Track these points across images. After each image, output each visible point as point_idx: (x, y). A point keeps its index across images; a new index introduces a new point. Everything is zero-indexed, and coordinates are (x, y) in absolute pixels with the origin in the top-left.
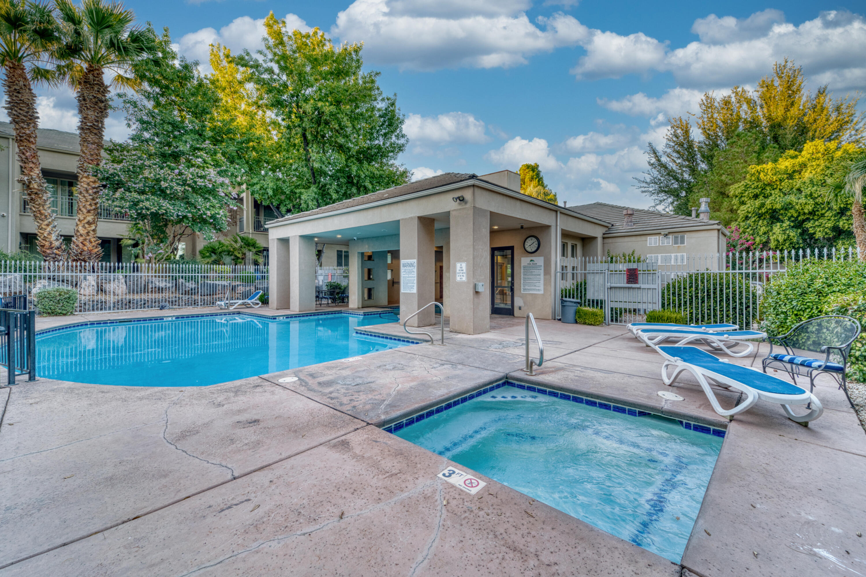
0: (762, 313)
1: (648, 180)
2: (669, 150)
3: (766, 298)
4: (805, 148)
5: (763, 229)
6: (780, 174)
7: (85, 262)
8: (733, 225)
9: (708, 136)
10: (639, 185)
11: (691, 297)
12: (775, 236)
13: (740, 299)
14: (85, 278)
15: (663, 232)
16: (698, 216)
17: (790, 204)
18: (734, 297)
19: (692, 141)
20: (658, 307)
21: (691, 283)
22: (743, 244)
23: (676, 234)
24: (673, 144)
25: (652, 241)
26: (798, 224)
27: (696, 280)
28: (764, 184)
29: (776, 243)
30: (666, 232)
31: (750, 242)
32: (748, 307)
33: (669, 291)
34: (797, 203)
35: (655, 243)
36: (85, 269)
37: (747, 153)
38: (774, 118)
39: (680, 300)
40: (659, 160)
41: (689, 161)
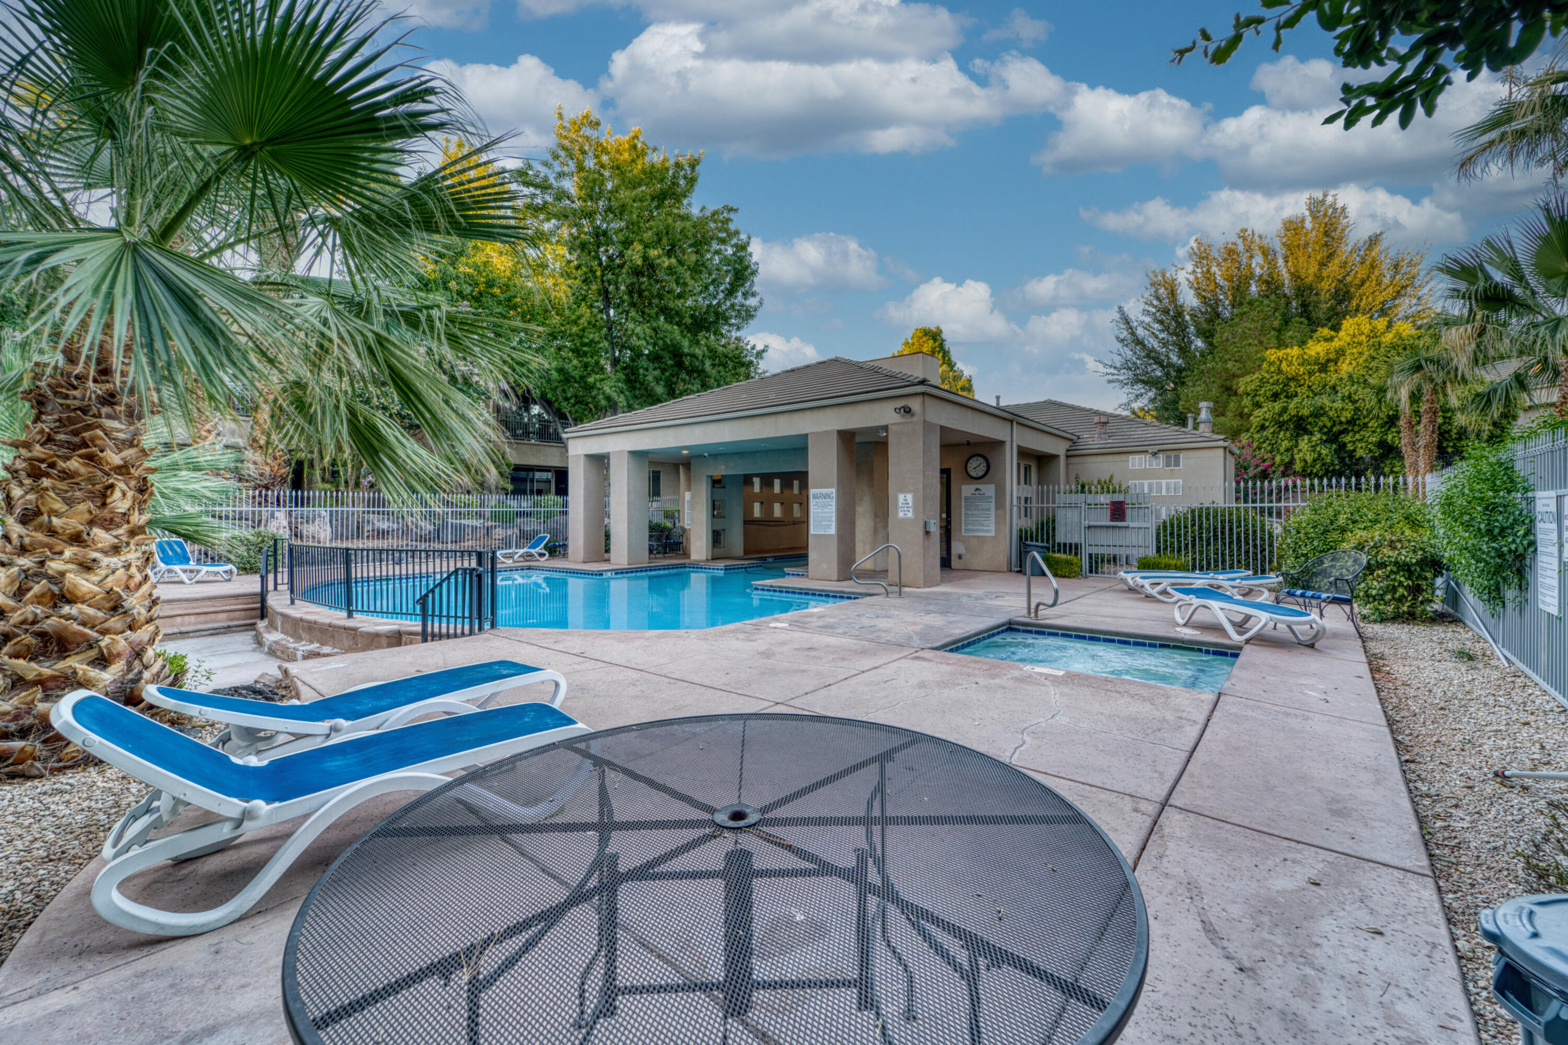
0: (1281, 557)
1: (1118, 365)
2: (1148, 319)
3: (1285, 539)
4: (1343, 327)
5: (1285, 444)
6: (1309, 364)
7: (267, 489)
8: (1244, 438)
9: (1204, 300)
10: (1105, 370)
11: (1194, 538)
12: (1301, 454)
13: (1254, 540)
14: (273, 516)
15: (1151, 449)
16: (1195, 428)
17: (1322, 408)
18: (1247, 538)
19: (1181, 306)
20: (1151, 552)
21: (1193, 520)
22: (1257, 466)
23: (1169, 453)
24: (1154, 310)
25: (1136, 462)
26: (1332, 437)
27: (1200, 516)
28: (1287, 378)
29: (1303, 464)
30: (1156, 448)
31: (1267, 463)
32: (1264, 550)
33: (1165, 531)
34: (1331, 408)
35: (1140, 465)
36: (266, 501)
37: (1262, 331)
38: (1303, 276)
39: (1179, 542)
40: (1133, 334)
41: (1177, 336)
